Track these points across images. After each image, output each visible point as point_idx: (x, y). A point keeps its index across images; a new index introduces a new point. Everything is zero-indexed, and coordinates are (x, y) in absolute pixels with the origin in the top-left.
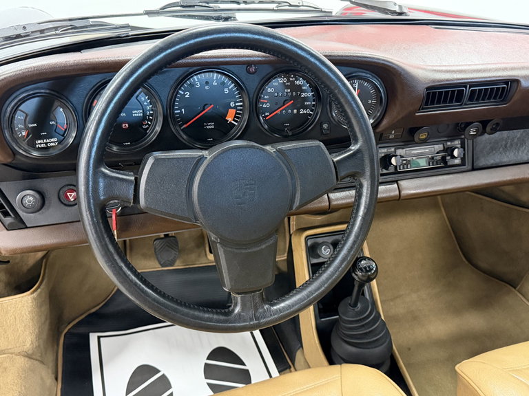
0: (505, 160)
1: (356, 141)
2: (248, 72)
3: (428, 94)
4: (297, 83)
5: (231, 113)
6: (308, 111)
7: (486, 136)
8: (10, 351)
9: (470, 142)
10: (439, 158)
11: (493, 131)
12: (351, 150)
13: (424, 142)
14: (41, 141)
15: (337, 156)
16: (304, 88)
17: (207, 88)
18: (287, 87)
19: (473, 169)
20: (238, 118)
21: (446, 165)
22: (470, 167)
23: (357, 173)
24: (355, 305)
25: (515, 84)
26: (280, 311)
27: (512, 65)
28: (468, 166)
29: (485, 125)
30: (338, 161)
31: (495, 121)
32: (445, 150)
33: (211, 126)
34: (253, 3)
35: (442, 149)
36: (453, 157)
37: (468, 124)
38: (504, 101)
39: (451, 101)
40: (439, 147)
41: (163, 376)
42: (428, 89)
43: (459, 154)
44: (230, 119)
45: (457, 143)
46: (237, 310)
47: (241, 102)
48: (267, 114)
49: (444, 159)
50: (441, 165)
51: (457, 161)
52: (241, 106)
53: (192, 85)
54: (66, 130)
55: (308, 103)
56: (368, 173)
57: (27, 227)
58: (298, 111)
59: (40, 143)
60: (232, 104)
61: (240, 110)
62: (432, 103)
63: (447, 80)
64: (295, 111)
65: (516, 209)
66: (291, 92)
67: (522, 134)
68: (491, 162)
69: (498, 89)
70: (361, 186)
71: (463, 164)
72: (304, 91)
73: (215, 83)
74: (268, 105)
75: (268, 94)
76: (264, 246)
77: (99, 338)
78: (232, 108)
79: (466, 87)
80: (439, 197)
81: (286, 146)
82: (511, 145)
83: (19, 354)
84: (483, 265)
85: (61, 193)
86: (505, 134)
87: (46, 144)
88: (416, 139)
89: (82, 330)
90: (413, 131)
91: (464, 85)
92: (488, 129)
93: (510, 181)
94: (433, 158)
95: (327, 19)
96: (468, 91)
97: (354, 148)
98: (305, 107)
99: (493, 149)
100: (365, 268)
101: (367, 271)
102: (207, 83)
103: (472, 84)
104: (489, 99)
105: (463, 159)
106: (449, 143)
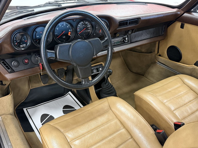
0: (138, 39)
1: (106, 37)
2: (73, 21)
3: (119, 23)
4: (86, 23)
5: (70, 33)
6: (90, 31)
7: (133, 34)
8: (6, 114)
9: (129, 35)
10: (122, 41)
11: (135, 32)
12: (105, 40)
13: (118, 37)
14: (21, 45)
15: (102, 41)
16: (88, 24)
17: (63, 26)
18: (84, 24)
19: (131, 43)
20: (71, 34)
21: (124, 42)
22: (130, 43)
23: (108, 45)
24: (106, 84)
25: (139, 19)
26: (94, 82)
27: (138, 14)
28: (130, 42)
29: (133, 30)
30: (103, 43)
31: (135, 29)
32: (124, 38)
33: (64, 37)
34: (68, 1)
35: (123, 38)
36: (126, 40)
37: (129, 31)
38: (137, 24)
39: (125, 25)
40: (122, 38)
41: (51, 116)
42: (119, 22)
43: (127, 39)
44: (69, 35)
45: (126, 36)
46: (83, 83)
47: (72, 30)
48: (79, 32)
49: (123, 41)
50: (123, 43)
51: (127, 41)
52: (72, 31)
53: (58, 26)
54: (27, 42)
55: (89, 28)
56: (110, 45)
57: (15, 72)
58: (87, 31)
59: (21, 46)
60: (70, 30)
61: (72, 32)
62: (120, 26)
63: (124, 19)
64: (86, 31)
65: (142, 54)
66: (85, 26)
67: (142, 32)
68: (135, 40)
69: (136, 20)
70: (109, 48)
71: (128, 42)
72: (88, 25)
73: (65, 25)
74: (79, 30)
75: (79, 27)
76: (88, 66)
77: (26, 109)
78: (70, 31)
79: (128, 21)
80: (120, 52)
81: (90, 40)
82: (140, 36)
83: (8, 114)
84: (134, 71)
85: (23, 61)
86: (138, 32)
87: (23, 46)
88: (116, 36)
89: (20, 108)
90: (115, 34)
91: (127, 20)
92: (134, 32)
93: (140, 45)
94: (121, 41)
95: (88, 4)
96: (128, 22)
97: (106, 39)
98: (89, 30)
99: (135, 37)
100: (109, 71)
101: (110, 72)
102: (62, 25)
103: (130, 20)
104: (134, 23)
105: (128, 40)
106: (124, 37)
